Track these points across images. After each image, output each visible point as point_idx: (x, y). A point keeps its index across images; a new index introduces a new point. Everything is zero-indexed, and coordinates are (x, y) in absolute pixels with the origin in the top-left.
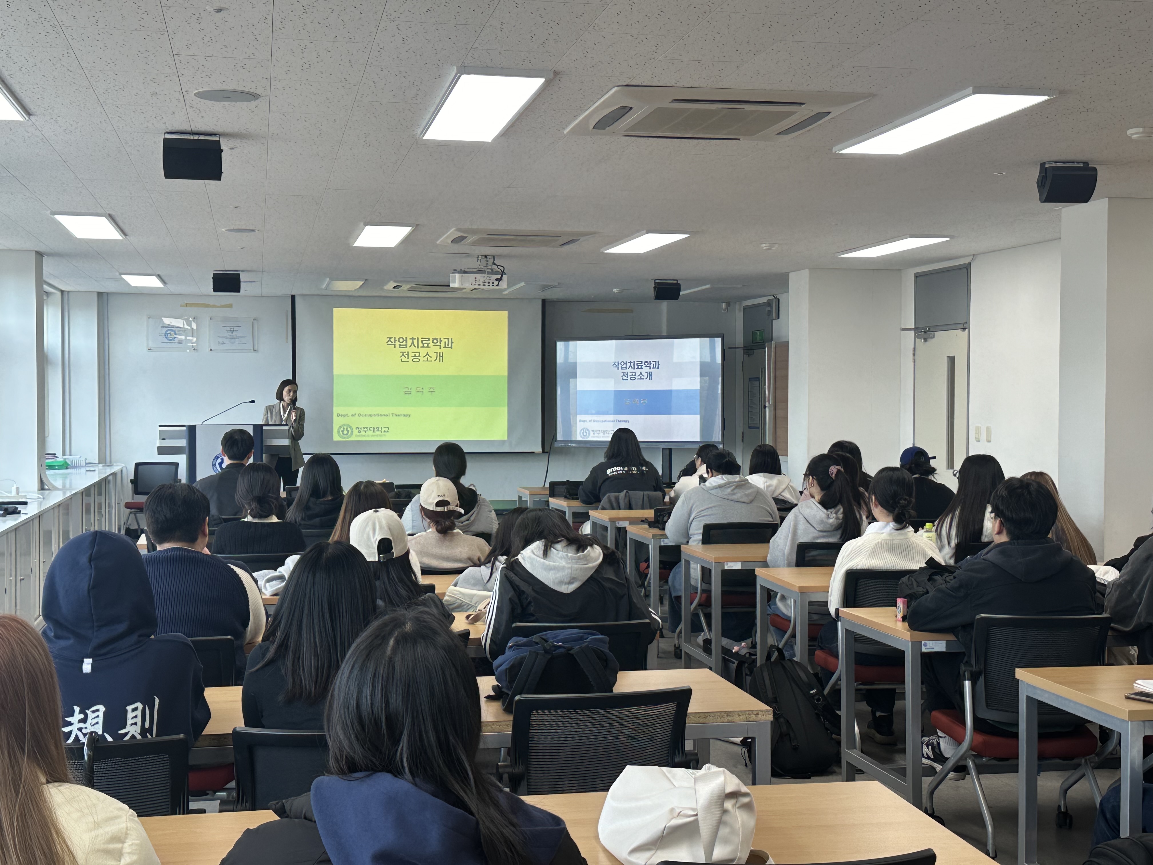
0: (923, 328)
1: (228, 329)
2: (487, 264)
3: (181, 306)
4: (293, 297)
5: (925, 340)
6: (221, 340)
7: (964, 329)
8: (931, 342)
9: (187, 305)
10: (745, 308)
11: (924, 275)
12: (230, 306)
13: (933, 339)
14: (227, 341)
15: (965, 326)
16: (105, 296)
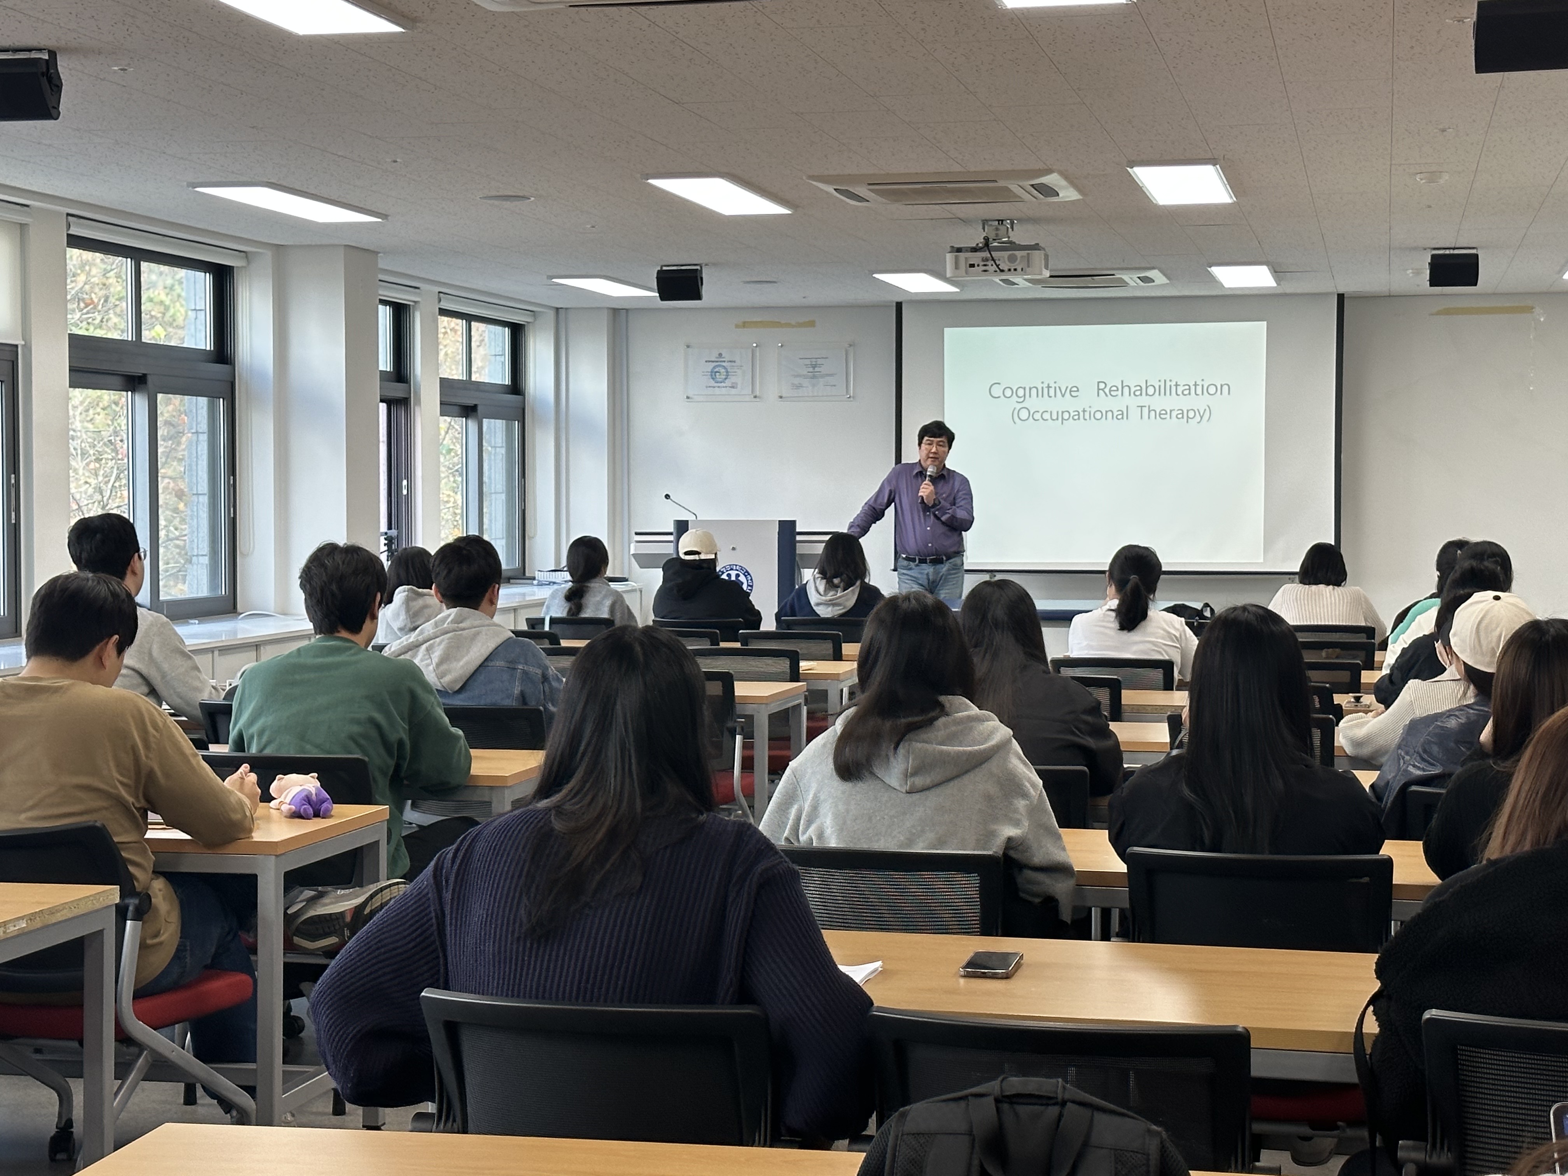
1: (808, 362)
3: (737, 326)
4: (899, 306)
6: (797, 381)
9: (745, 325)
12: (812, 324)
14: (806, 382)
16: (623, 313)
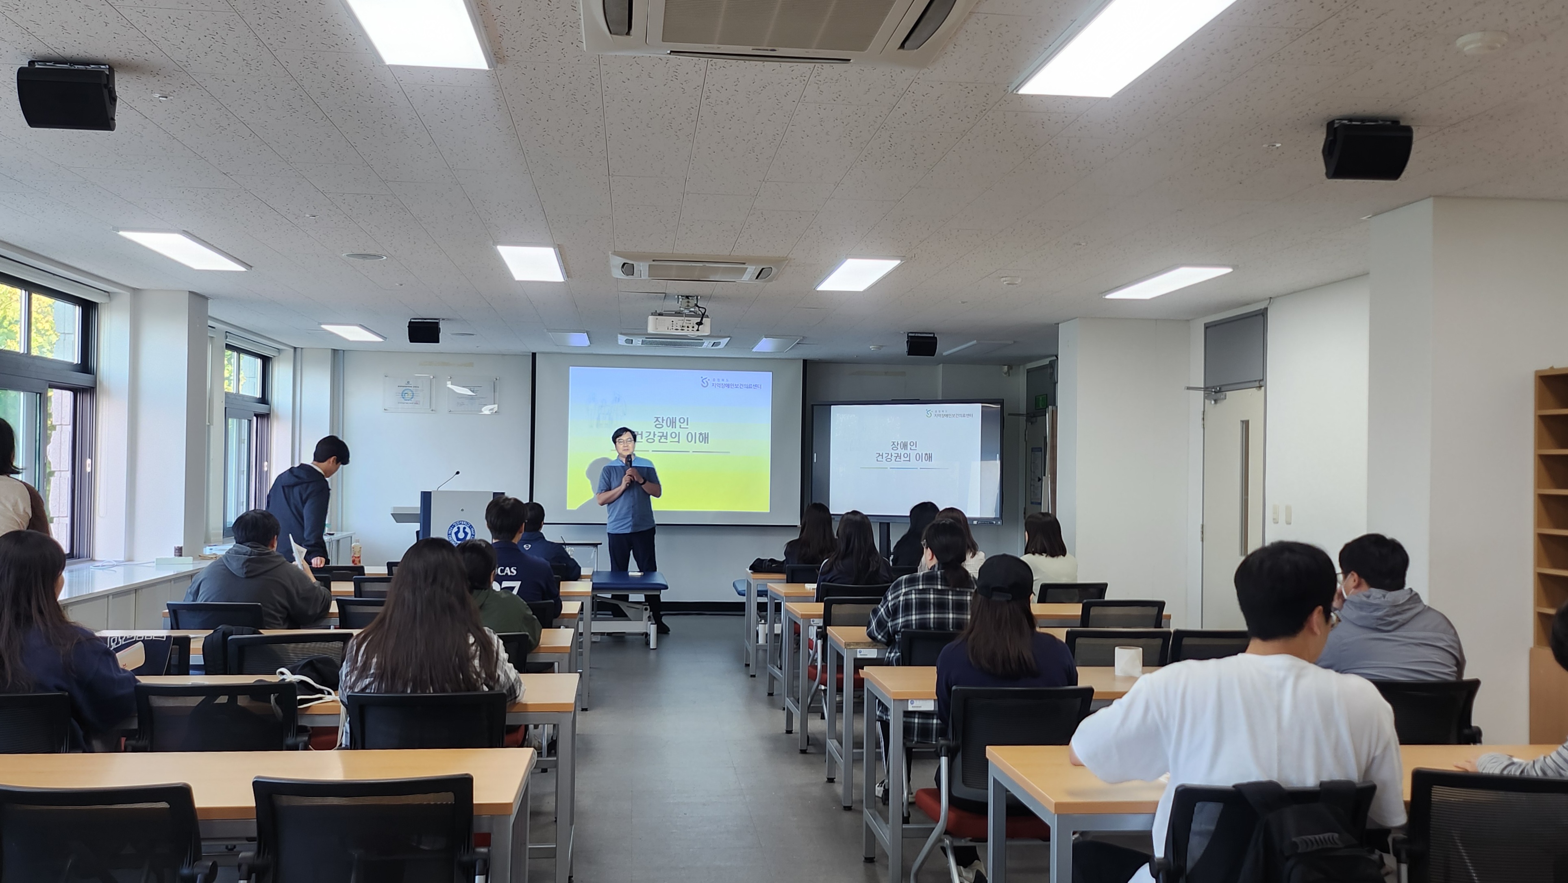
0: (1213, 387)
2: (688, 306)
4: (534, 355)
5: (1216, 401)
6: (461, 401)
7: (1260, 387)
8: (1221, 405)
9: (426, 363)
10: (1029, 371)
11: (1215, 325)
12: (471, 364)
13: (1225, 401)
14: (467, 402)
15: (1260, 383)
16: (340, 353)
